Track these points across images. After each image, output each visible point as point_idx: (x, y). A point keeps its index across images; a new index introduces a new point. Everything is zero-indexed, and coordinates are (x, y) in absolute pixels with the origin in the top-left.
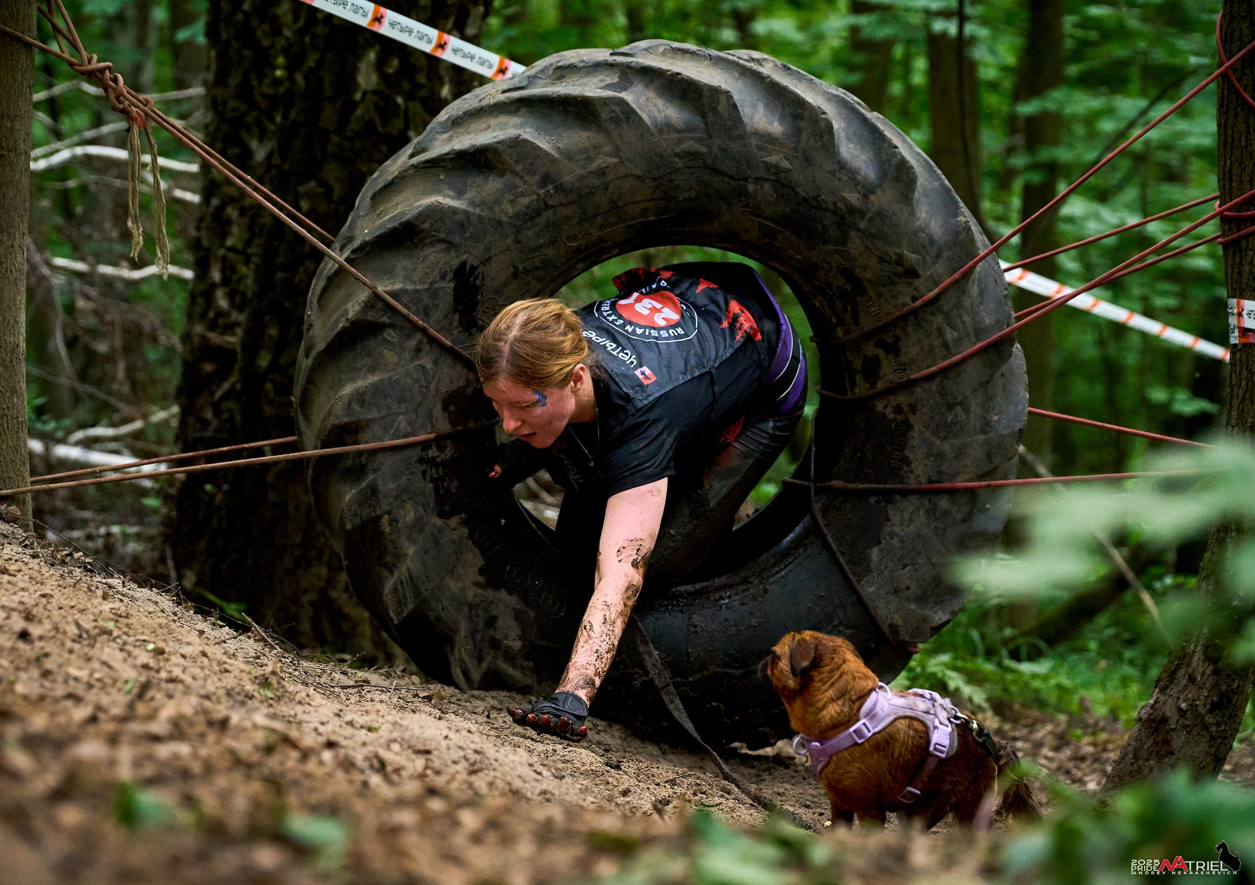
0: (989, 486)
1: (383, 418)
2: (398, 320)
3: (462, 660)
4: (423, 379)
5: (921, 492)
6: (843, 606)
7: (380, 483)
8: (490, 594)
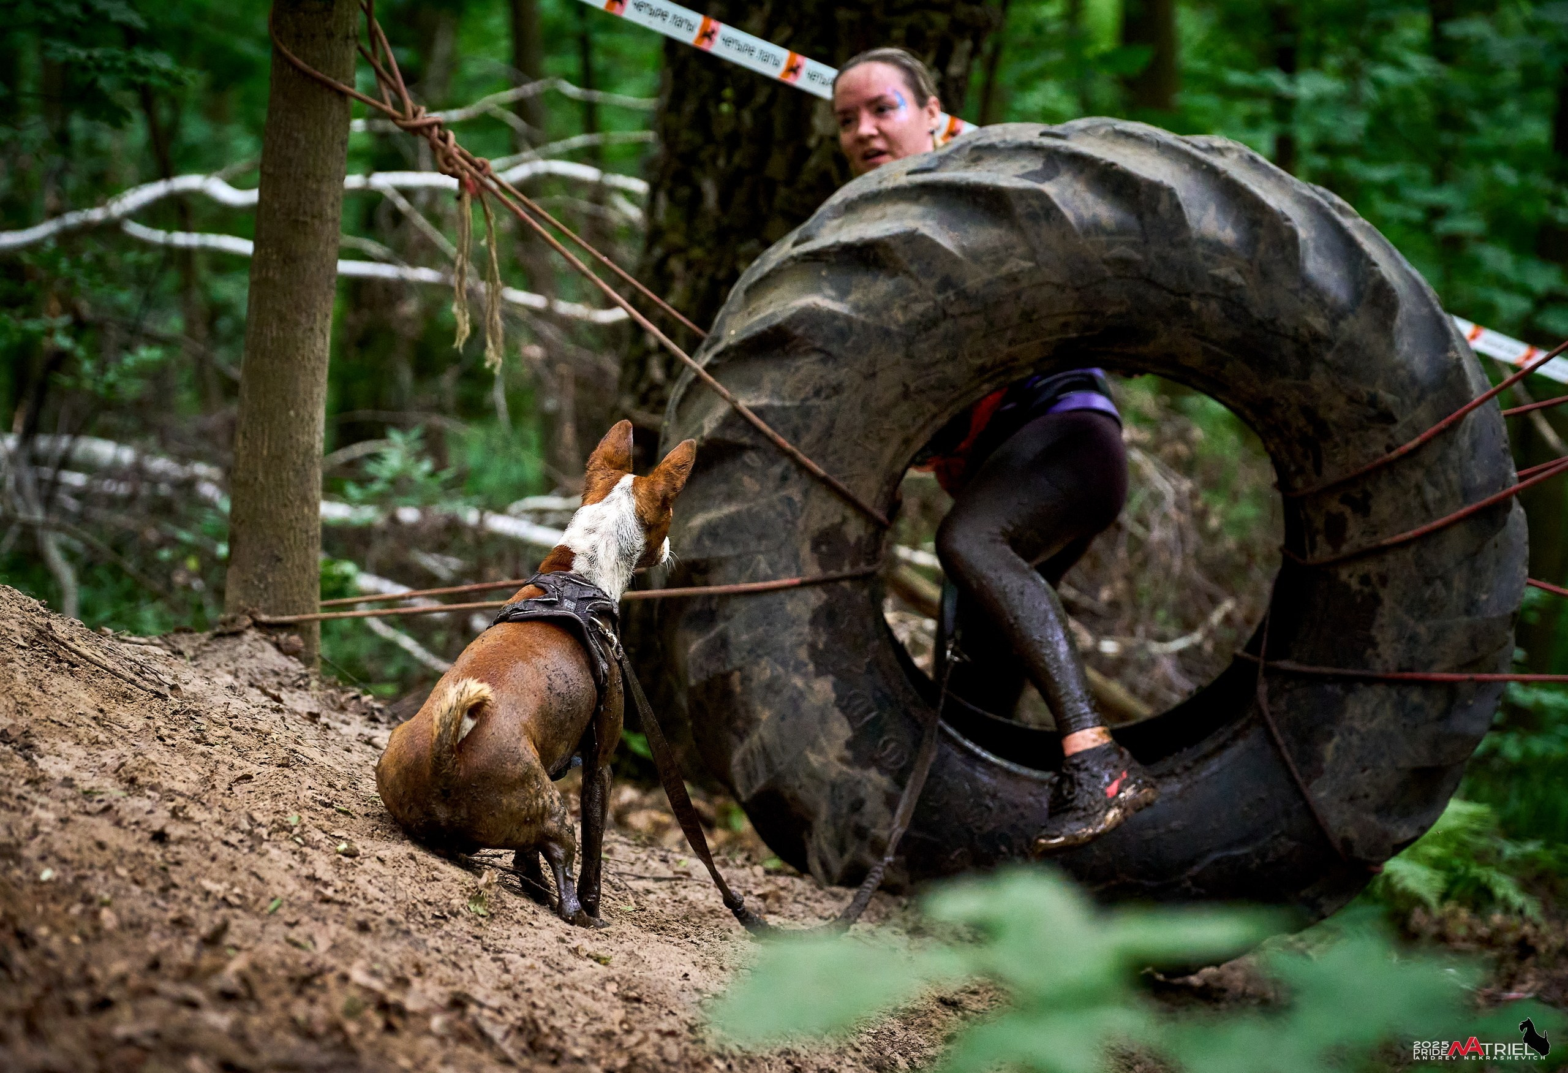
0: (1472, 680)
1: (739, 557)
2: (762, 442)
3: (820, 850)
4: (788, 513)
5: (1389, 682)
6: (1287, 814)
7: (732, 633)
8: (856, 773)
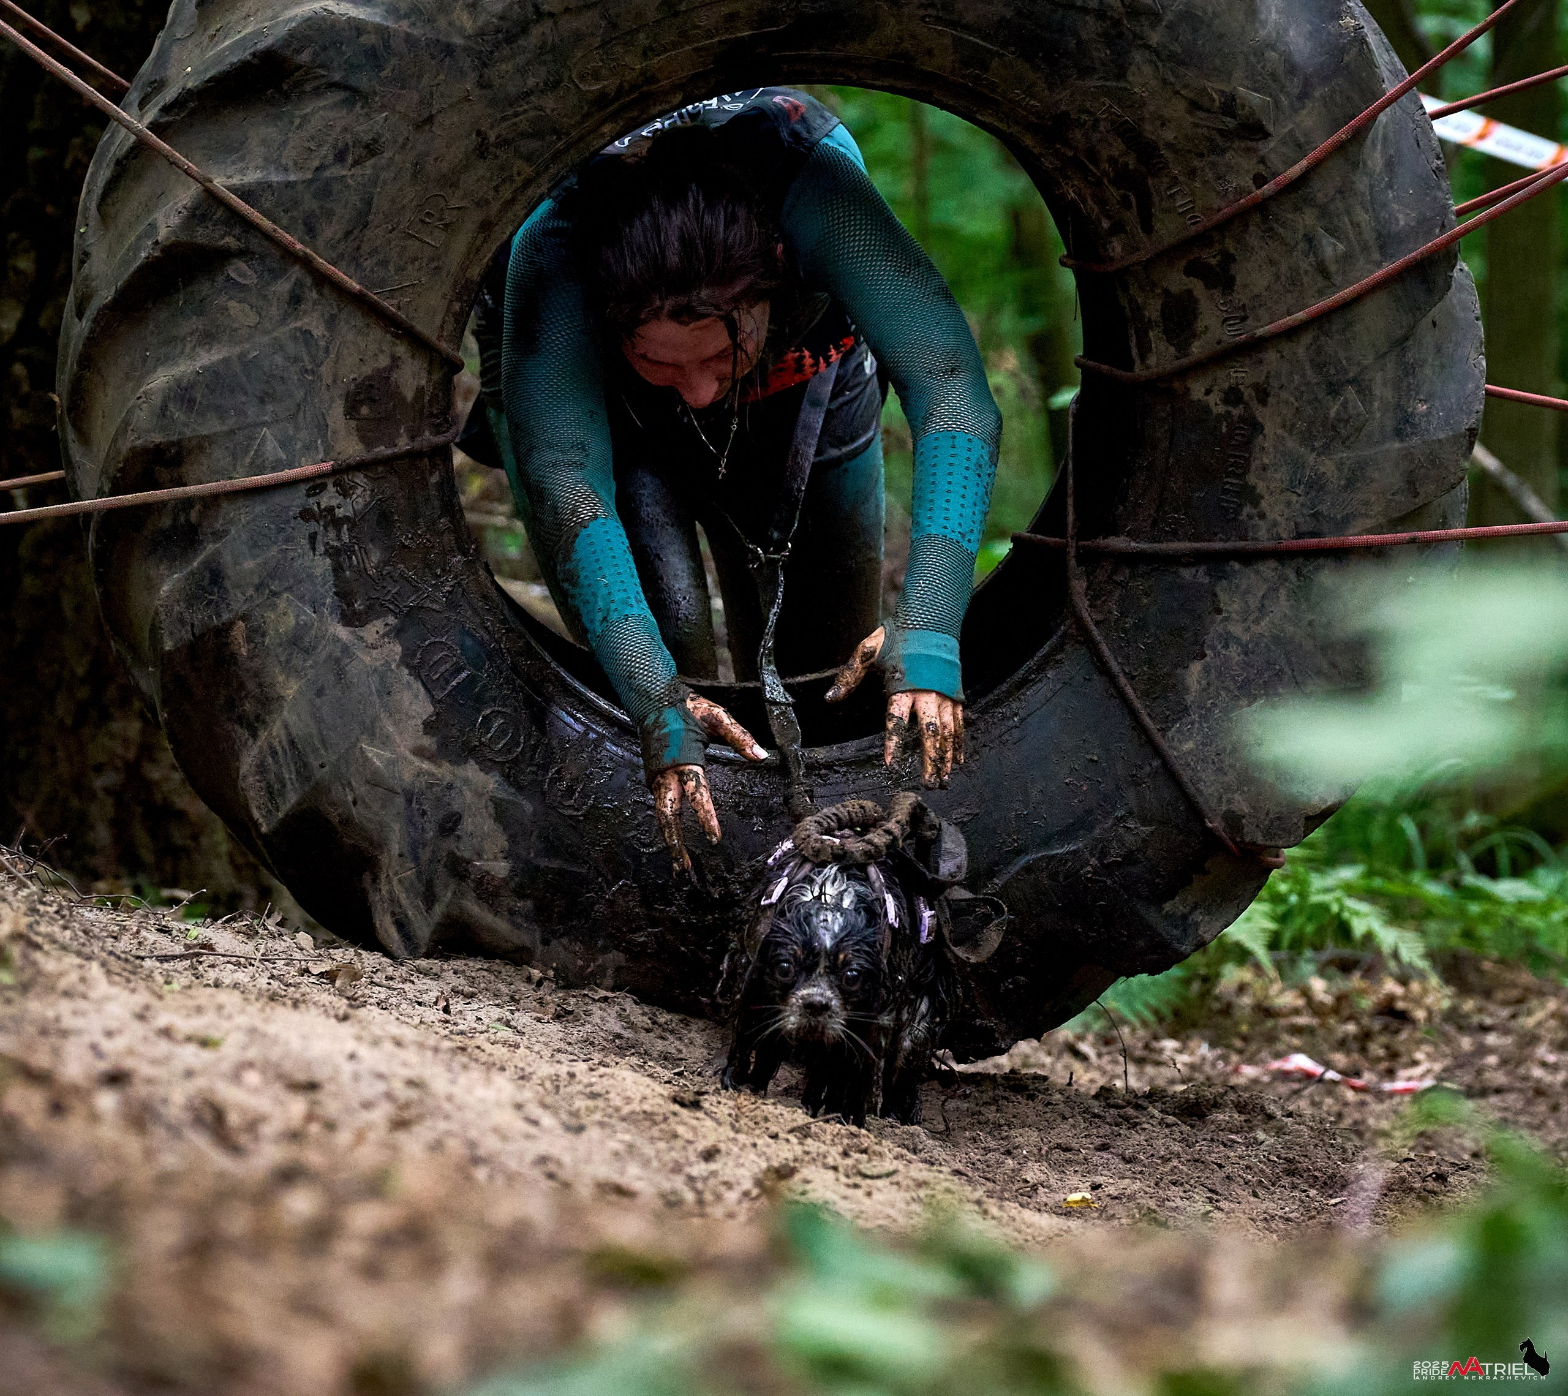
0: (1413, 541)
1: (232, 432)
2: (256, 243)
3: (394, 900)
4: (306, 358)
5: (1281, 556)
6: (1135, 782)
7: (227, 558)
8: (445, 771)
